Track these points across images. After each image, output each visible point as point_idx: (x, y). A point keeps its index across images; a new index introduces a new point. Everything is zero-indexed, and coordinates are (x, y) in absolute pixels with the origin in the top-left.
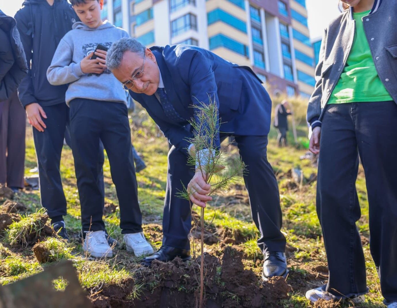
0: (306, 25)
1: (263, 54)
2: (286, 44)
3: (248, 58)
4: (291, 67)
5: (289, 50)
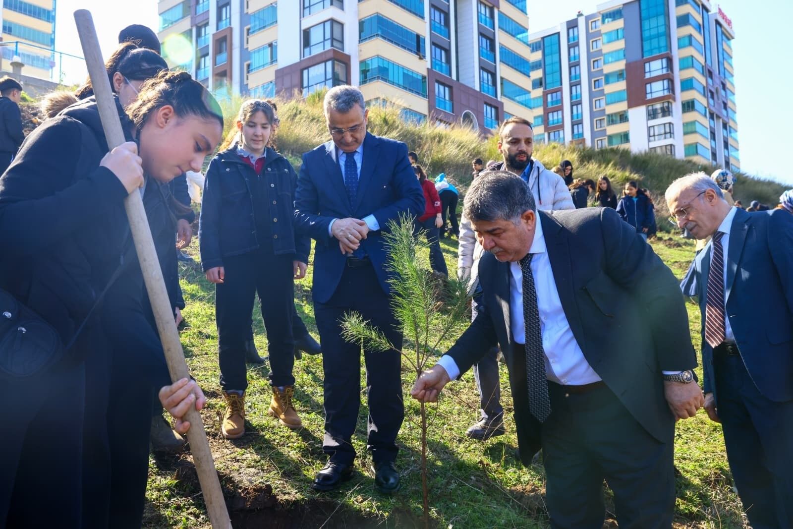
0: (523, 11)
1: (448, 52)
2: (487, 38)
3: (422, 57)
4: (494, 75)
5: (493, 48)
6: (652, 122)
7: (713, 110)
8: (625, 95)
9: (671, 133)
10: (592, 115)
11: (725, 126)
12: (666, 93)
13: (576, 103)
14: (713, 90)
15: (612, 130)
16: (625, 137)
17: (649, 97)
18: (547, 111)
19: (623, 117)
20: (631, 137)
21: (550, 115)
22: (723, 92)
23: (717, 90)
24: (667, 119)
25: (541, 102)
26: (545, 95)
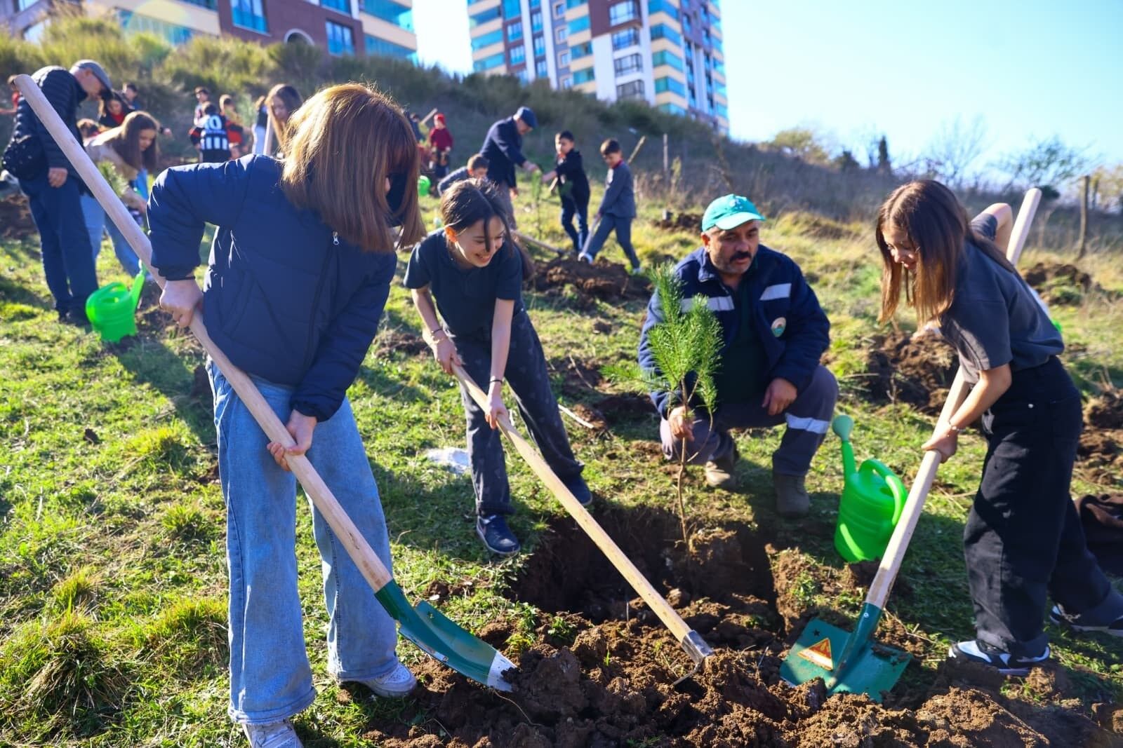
6: (620, 54)
7: (690, 37)
8: (588, 22)
9: (639, 66)
10: (557, 48)
11: (708, 56)
12: (631, 17)
13: (538, 35)
14: (690, 13)
15: (578, 65)
16: (590, 74)
17: (613, 23)
18: (509, 47)
19: (587, 49)
20: (597, 73)
21: (512, 51)
22: (703, 18)
23: (695, 14)
24: (633, 49)
25: (501, 35)
26: (505, 26)
